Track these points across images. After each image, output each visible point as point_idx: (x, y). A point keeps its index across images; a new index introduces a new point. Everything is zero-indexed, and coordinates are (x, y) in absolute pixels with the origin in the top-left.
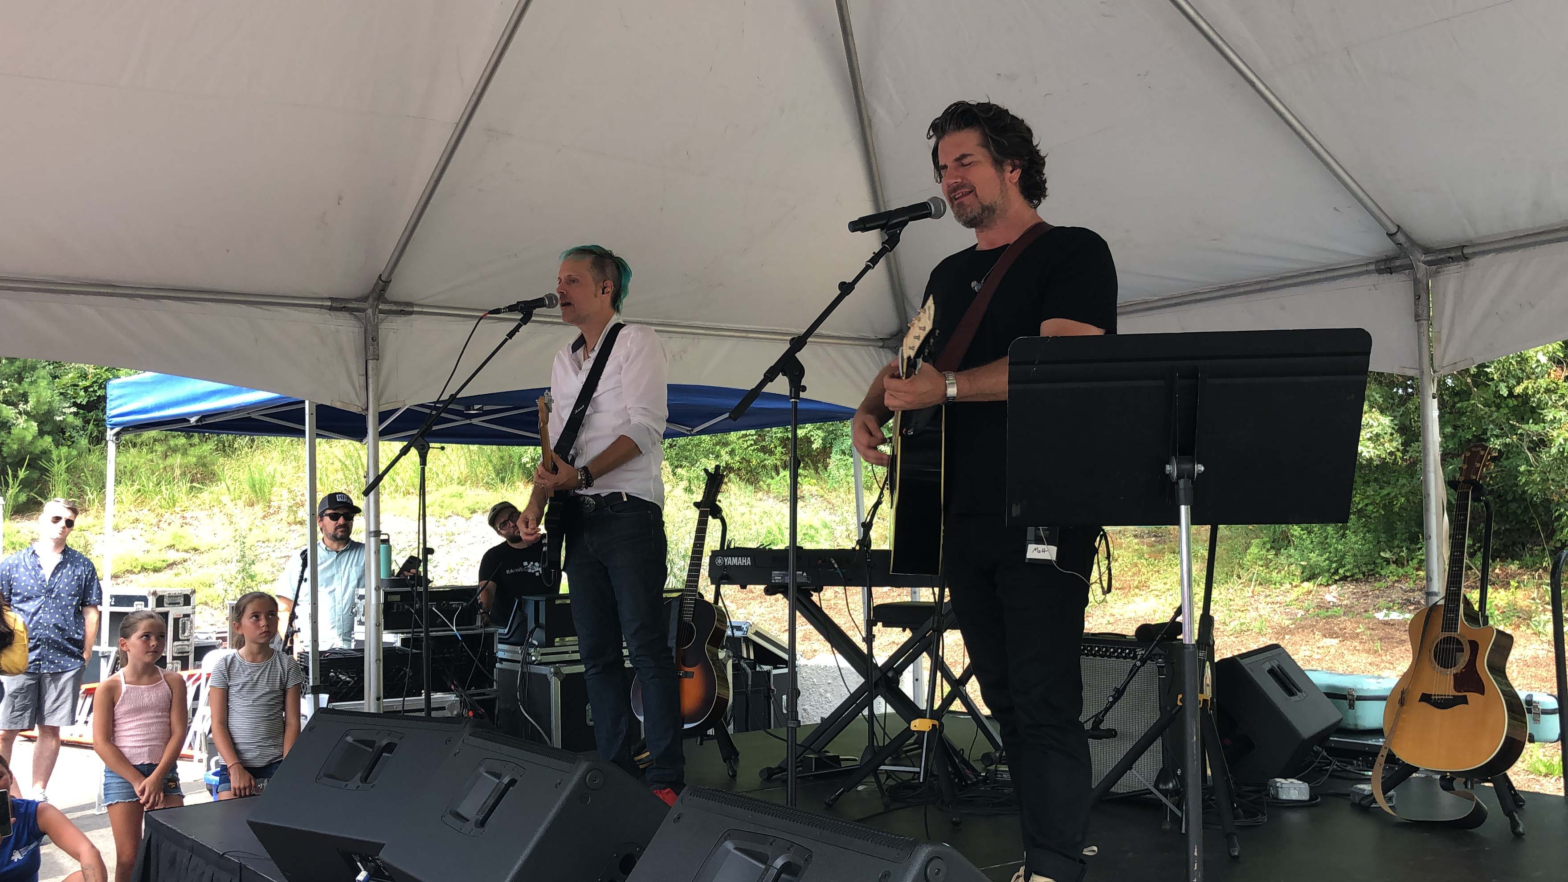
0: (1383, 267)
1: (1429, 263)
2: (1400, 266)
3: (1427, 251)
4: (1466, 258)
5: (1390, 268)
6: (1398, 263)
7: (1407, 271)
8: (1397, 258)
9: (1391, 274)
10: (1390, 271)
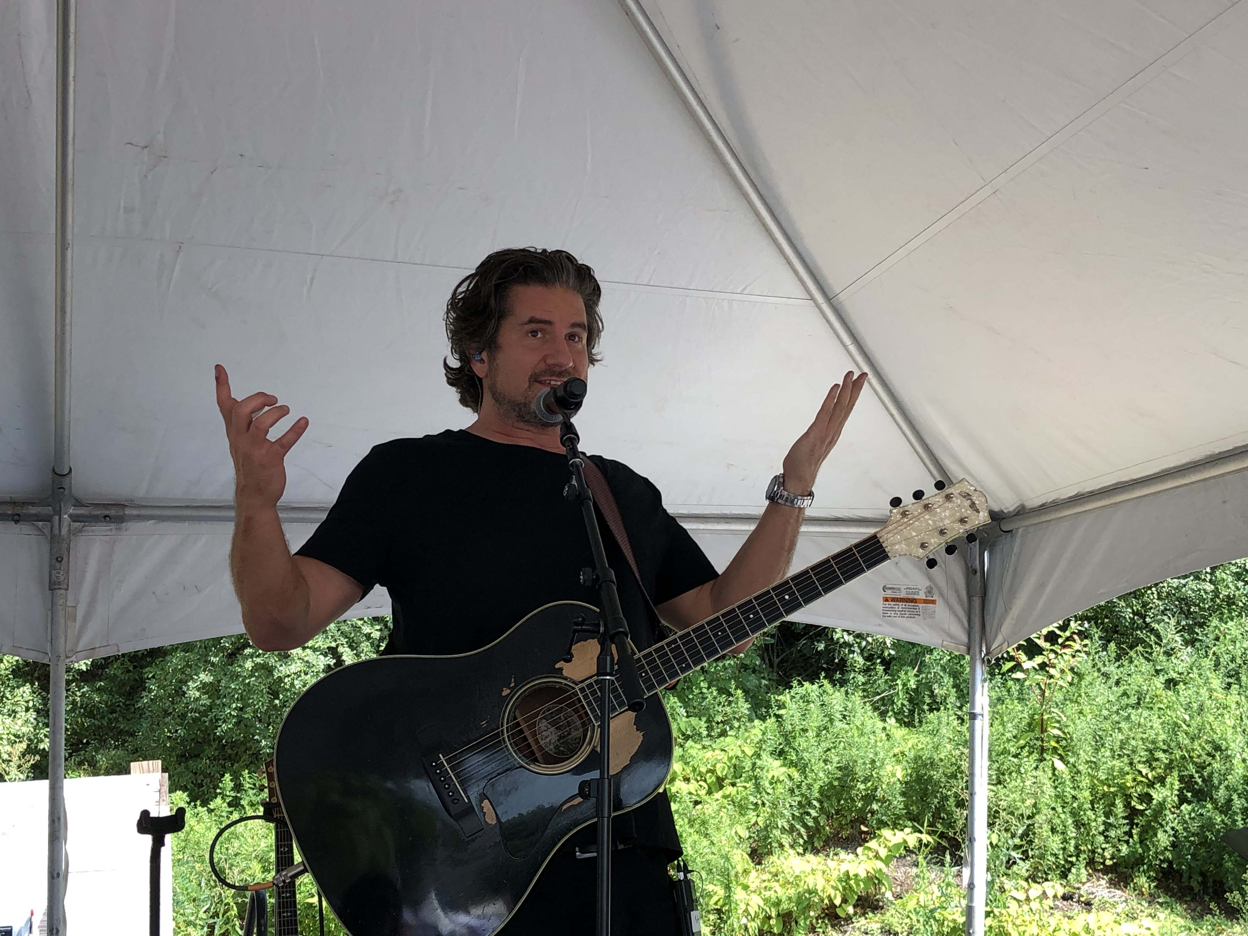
0: (10, 512)
1: (75, 518)
2: (35, 515)
3: (79, 503)
4: (120, 520)
5: (19, 515)
6: (33, 510)
7: (41, 523)
8: (33, 504)
9: (17, 522)
10: (17, 519)
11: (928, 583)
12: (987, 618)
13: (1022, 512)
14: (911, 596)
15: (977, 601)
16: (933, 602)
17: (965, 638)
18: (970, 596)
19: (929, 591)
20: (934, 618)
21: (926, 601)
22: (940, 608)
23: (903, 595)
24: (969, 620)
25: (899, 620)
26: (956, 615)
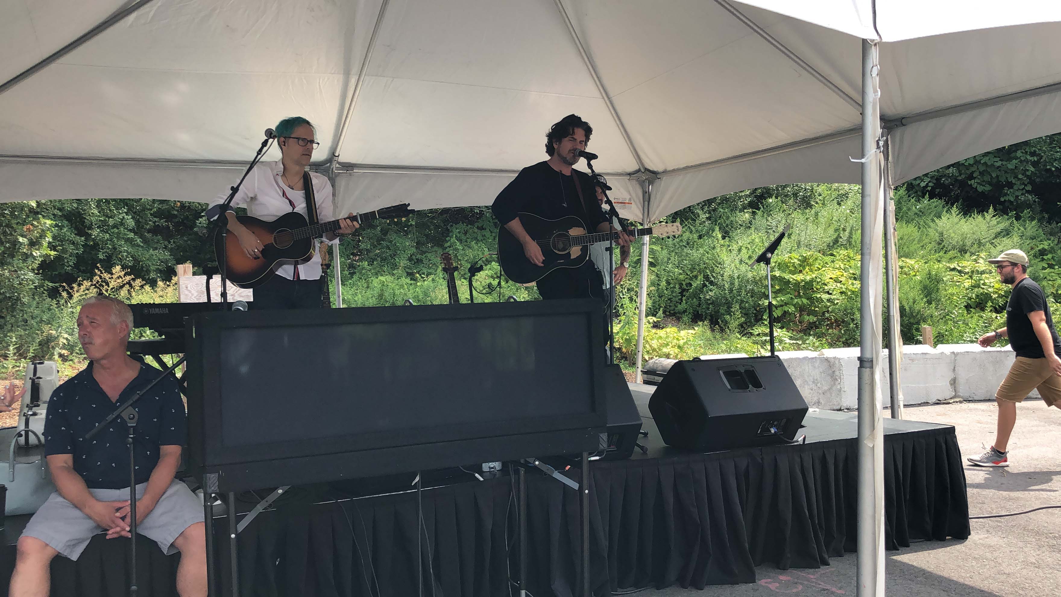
11: (630, 197)
12: (650, 209)
13: (665, 172)
14: (623, 201)
15: (646, 203)
16: (631, 203)
17: (642, 217)
18: (644, 202)
19: (630, 199)
20: (631, 209)
21: (628, 203)
22: (633, 206)
23: (620, 201)
24: (643, 210)
26: (639, 208)
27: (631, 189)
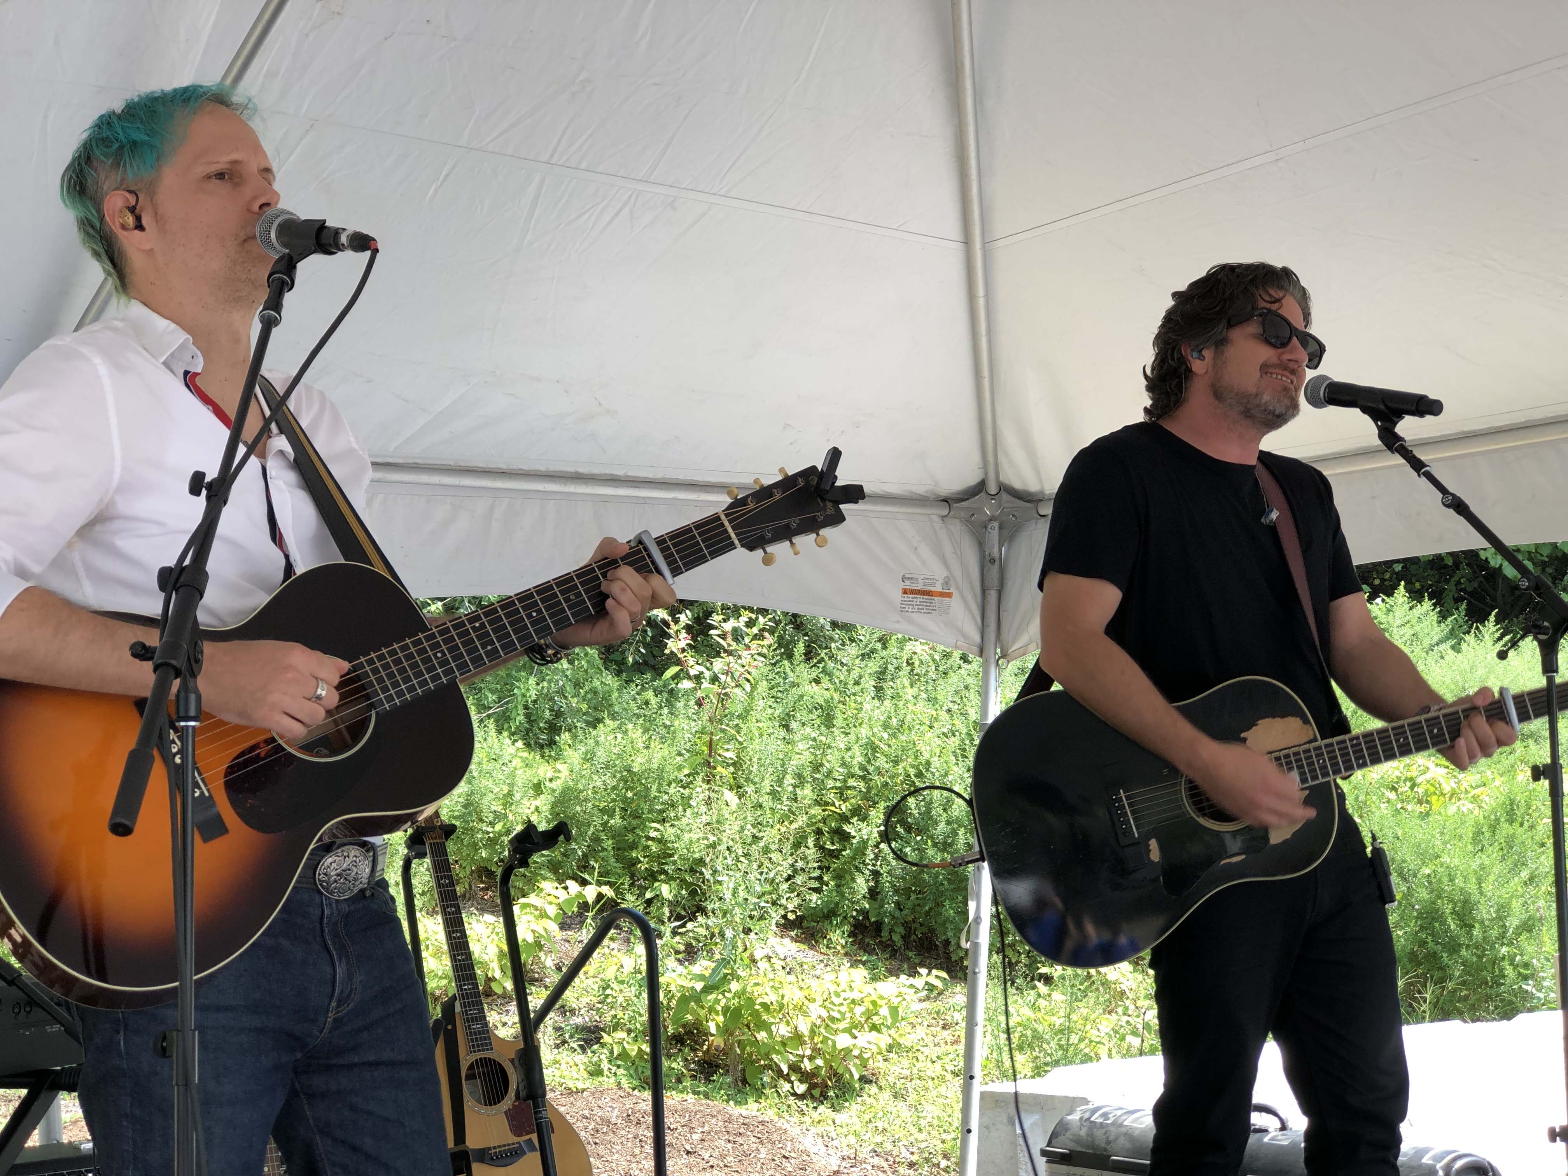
11: (945, 574)
12: (1003, 615)
14: (927, 588)
15: (993, 595)
16: (949, 595)
17: (977, 638)
18: (984, 590)
19: (946, 583)
20: (948, 614)
21: (942, 595)
22: (955, 603)
23: (920, 587)
25: (915, 616)
26: (970, 611)
27: (948, 548)
